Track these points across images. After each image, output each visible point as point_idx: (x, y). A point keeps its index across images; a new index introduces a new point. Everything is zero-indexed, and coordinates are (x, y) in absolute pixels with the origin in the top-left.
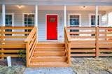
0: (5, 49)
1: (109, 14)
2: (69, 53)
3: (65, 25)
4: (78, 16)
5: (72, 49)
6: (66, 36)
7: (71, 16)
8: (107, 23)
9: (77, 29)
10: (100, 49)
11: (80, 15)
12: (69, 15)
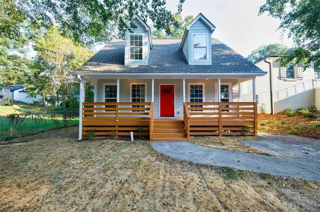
0: (119, 126)
1: (241, 84)
2: (189, 131)
3: (184, 101)
4: (201, 86)
5: (191, 126)
6: (185, 113)
7: (192, 87)
8: (238, 95)
9: (200, 104)
10: (224, 126)
11: (203, 84)
12: (190, 84)
